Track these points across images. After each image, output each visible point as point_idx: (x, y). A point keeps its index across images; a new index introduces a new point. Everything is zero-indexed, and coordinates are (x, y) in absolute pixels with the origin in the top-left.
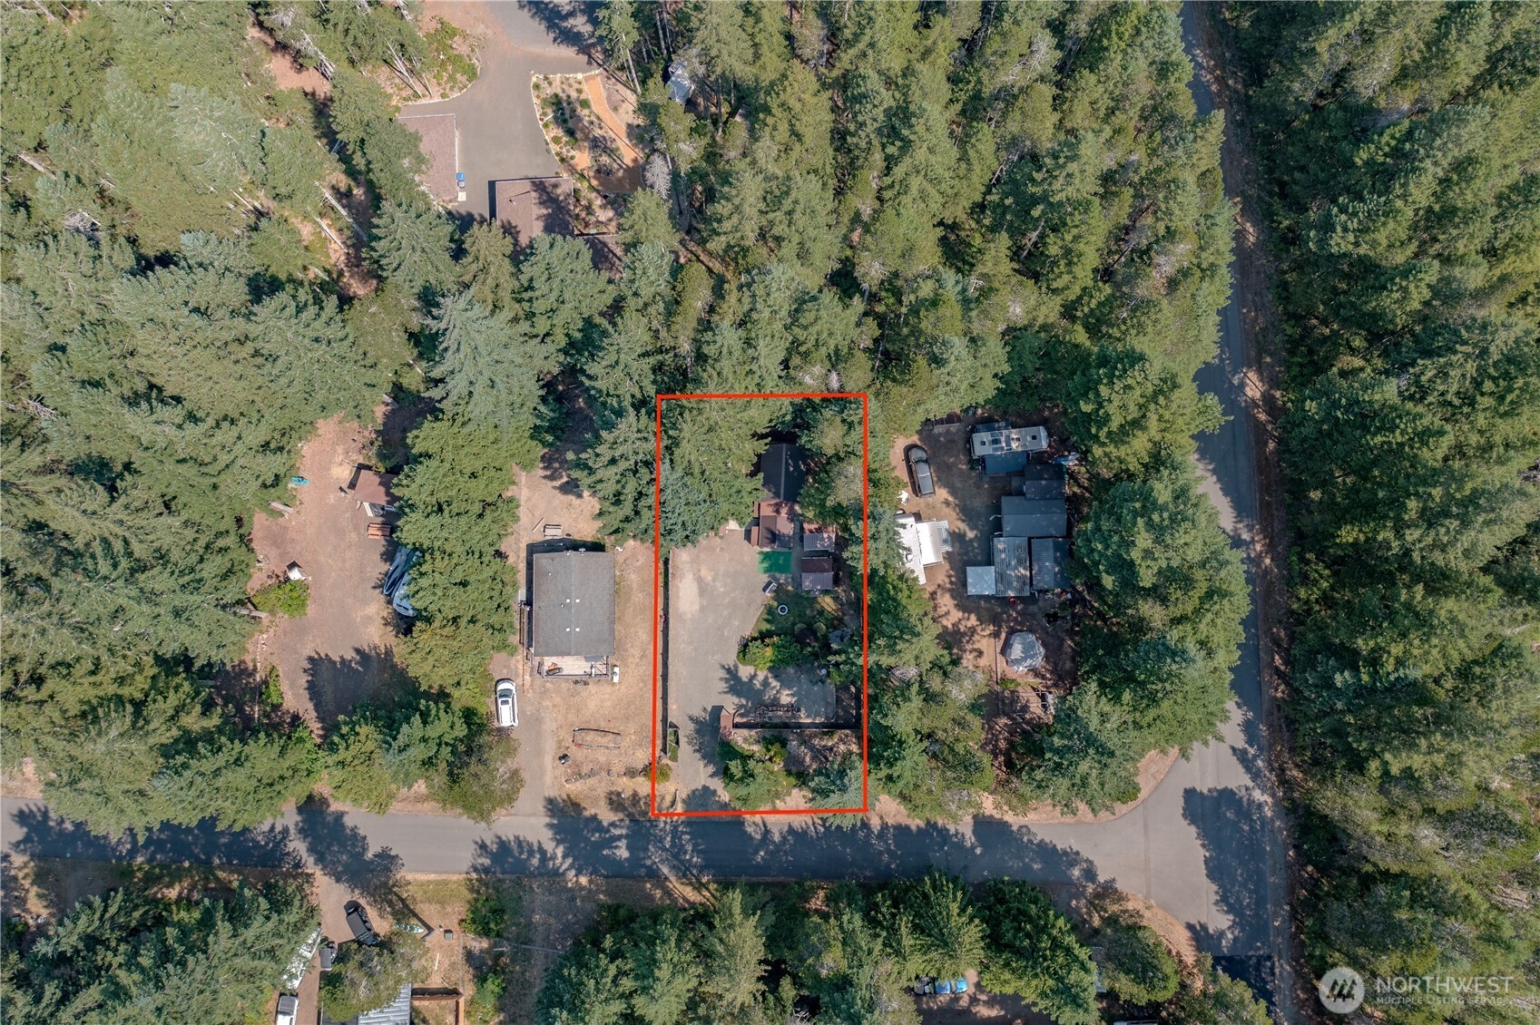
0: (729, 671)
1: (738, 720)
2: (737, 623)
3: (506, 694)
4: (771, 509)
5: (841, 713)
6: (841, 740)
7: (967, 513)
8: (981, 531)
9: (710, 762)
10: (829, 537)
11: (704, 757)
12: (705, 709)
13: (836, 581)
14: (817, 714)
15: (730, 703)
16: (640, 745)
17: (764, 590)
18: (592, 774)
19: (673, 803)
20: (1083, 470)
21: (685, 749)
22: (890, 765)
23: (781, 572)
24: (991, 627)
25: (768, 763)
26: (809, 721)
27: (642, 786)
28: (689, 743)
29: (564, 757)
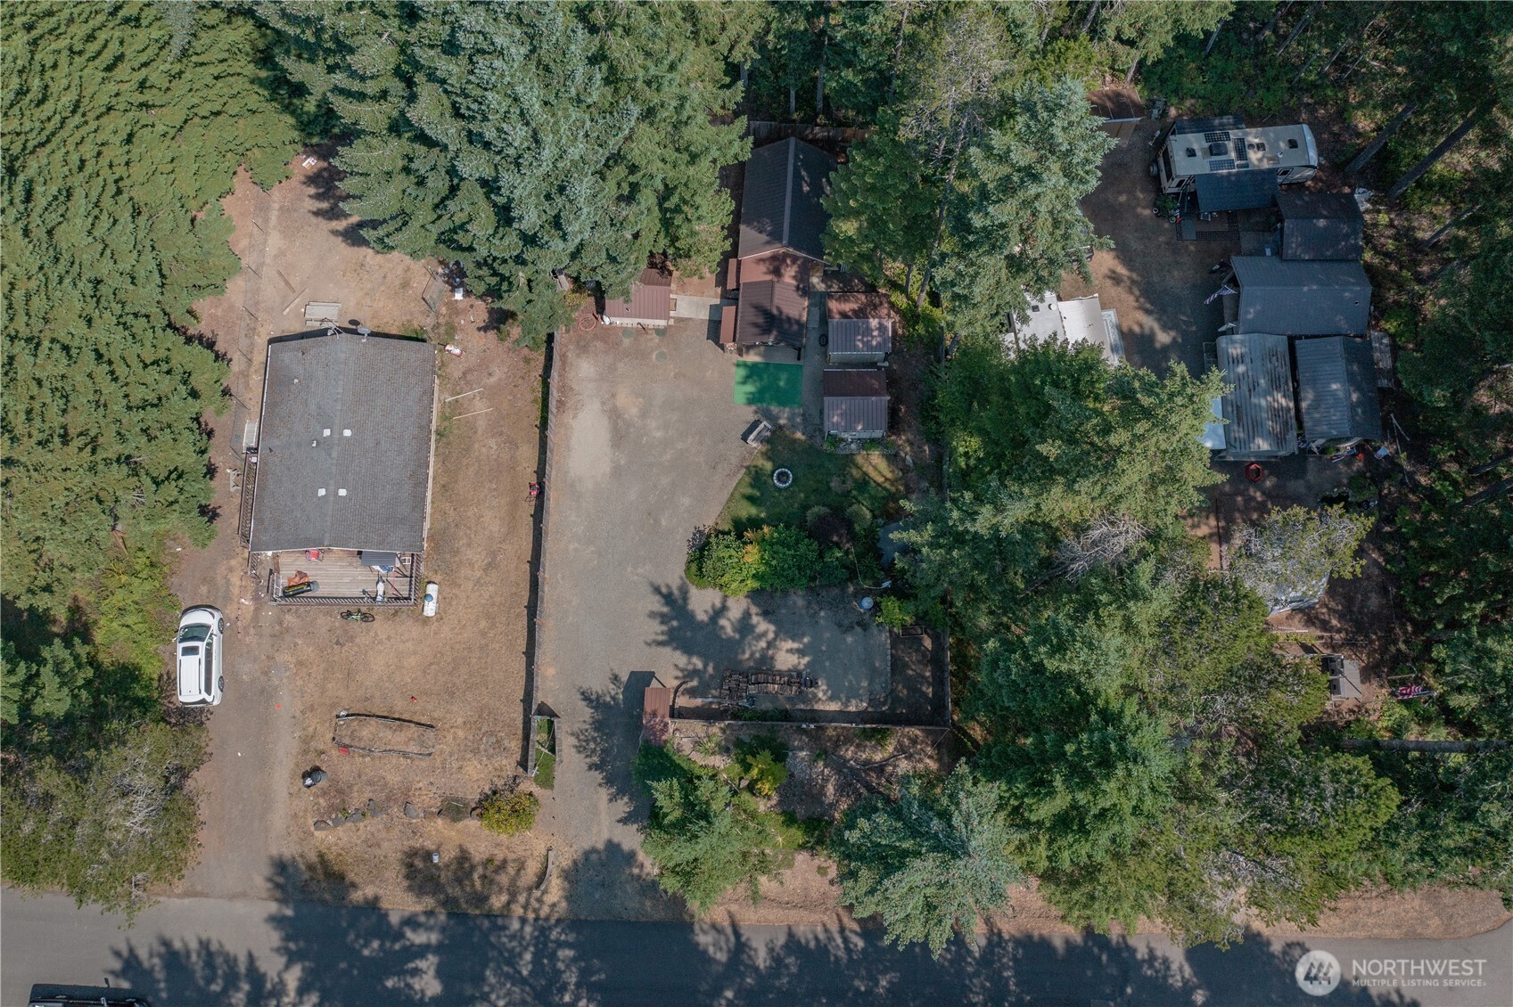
0: (668, 598)
1: (683, 701)
2: (686, 501)
3: (197, 632)
4: (763, 268)
5: (903, 692)
6: (901, 749)
7: (1154, 297)
8: (1184, 334)
9: (621, 792)
10: (882, 328)
11: (609, 781)
12: (615, 678)
13: (894, 424)
14: (852, 694)
15: (669, 666)
16: (476, 751)
17: (745, 438)
18: (371, 809)
19: (542, 877)
20: (1383, 218)
21: (571, 762)
22: (1081, 777)
23: (782, 403)
24: (1213, 522)
25: (746, 796)
26: (834, 707)
27: (479, 838)
28: (580, 749)
29: (314, 772)
